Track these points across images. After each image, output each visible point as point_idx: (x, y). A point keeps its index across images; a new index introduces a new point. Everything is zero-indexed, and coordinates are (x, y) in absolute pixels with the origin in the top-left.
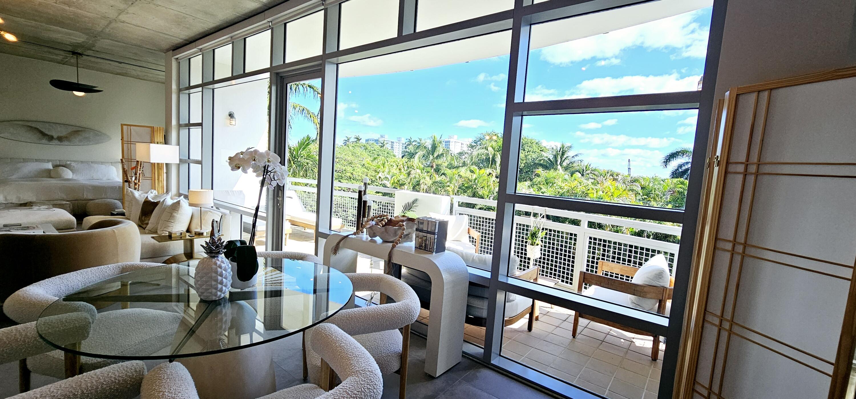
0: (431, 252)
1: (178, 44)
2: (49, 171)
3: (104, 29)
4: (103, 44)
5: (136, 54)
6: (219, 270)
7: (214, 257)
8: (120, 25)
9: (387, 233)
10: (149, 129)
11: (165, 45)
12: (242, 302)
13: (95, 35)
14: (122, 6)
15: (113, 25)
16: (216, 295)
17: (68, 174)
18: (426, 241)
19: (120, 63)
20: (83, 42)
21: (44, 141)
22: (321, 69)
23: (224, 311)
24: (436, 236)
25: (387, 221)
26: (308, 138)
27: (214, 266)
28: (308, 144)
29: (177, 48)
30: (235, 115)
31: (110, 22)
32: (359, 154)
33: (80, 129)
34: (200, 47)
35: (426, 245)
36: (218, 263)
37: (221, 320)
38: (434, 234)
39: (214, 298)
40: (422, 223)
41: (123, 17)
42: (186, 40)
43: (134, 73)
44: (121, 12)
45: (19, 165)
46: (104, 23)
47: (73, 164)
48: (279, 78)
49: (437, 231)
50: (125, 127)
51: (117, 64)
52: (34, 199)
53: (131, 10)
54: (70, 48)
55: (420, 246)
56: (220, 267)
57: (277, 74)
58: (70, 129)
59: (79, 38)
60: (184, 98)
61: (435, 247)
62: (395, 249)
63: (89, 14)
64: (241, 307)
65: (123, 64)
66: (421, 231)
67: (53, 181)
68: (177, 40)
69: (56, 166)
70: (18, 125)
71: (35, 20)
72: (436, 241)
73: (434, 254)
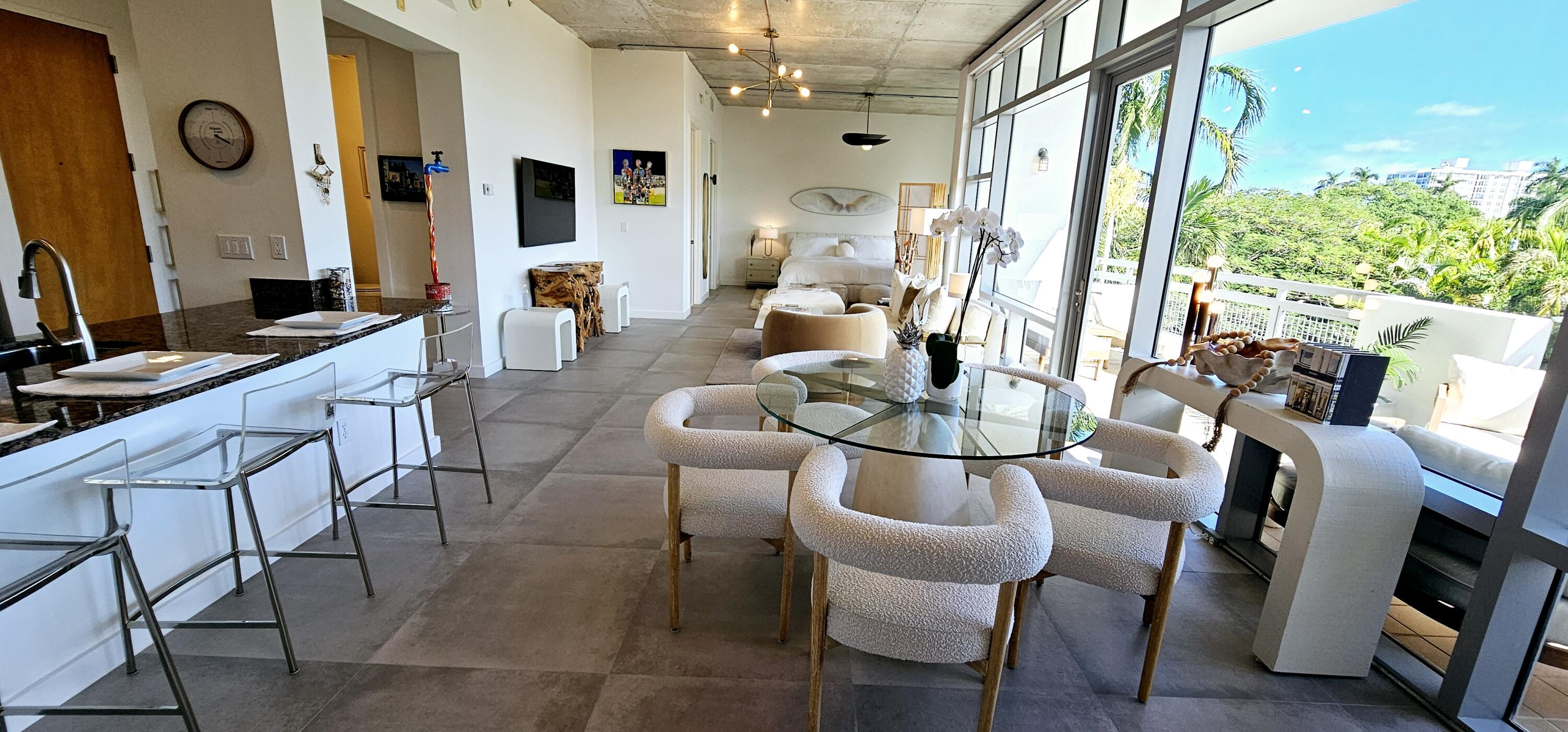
0: (1318, 418)
1: (975, 52)
2: (835, 248)
3: (892, 56)
4: (894, 75)
5: (928, 80)
6: (908, 365)
7: (906, 349)
8: (908, 44)
9: (1230, 367)
10: (930, 187)
11: (960, 58)
12: (936, 416)
13: (883, 66)
14: (907, 19)
15: (902, 47)
16: (902, 397)
17: (850, 251)
18: (1311, 392)
19: (912, 96)
20: (874, 78)
21: (834, 212)
22: (1173, 47)
23: (909, 420)
24: (1338, 387)
25: (1243, 345)
26: (1205, 183)
27: (903, 359)
28: (1202, 196)
29: (974, 58)
30: (1048, 155)
31: (898, 45)
32: (1344, 212)
33: (867, 194)
34: (1001, 50)
35: (1309, 402)
36: (909, 356)
38: (1332, 380)
39: (900, 400)
40: (1310, 355)
41: (910, 34)
42: (983, 44)
43: (929, 107)
44: (908, 26)
45: (811, 240)
46: (892, 46)
47: (856, 239)
48: (1105, 77)
49: (1341, 374)
50: (904, 187)
51: (909, 99)
53: (918, 20)
54: (863, 90)
55: (1298, 403)
56: (910, 362)
57: (1103, 71)
58: (859, 194)
59: (867, 74)
60: (977, 134)
61: (1332, 410)
62: (1235, 401)
63: (876, 41)
64: (933, 421)
65: (915, 98)
66: (1305, 371)
67: (835, 260)
68: (974, 47)
69: (841, 242)
70: (816, 193)
71: (831, 63)
72: (1336, 396)
73: (1326, 424)
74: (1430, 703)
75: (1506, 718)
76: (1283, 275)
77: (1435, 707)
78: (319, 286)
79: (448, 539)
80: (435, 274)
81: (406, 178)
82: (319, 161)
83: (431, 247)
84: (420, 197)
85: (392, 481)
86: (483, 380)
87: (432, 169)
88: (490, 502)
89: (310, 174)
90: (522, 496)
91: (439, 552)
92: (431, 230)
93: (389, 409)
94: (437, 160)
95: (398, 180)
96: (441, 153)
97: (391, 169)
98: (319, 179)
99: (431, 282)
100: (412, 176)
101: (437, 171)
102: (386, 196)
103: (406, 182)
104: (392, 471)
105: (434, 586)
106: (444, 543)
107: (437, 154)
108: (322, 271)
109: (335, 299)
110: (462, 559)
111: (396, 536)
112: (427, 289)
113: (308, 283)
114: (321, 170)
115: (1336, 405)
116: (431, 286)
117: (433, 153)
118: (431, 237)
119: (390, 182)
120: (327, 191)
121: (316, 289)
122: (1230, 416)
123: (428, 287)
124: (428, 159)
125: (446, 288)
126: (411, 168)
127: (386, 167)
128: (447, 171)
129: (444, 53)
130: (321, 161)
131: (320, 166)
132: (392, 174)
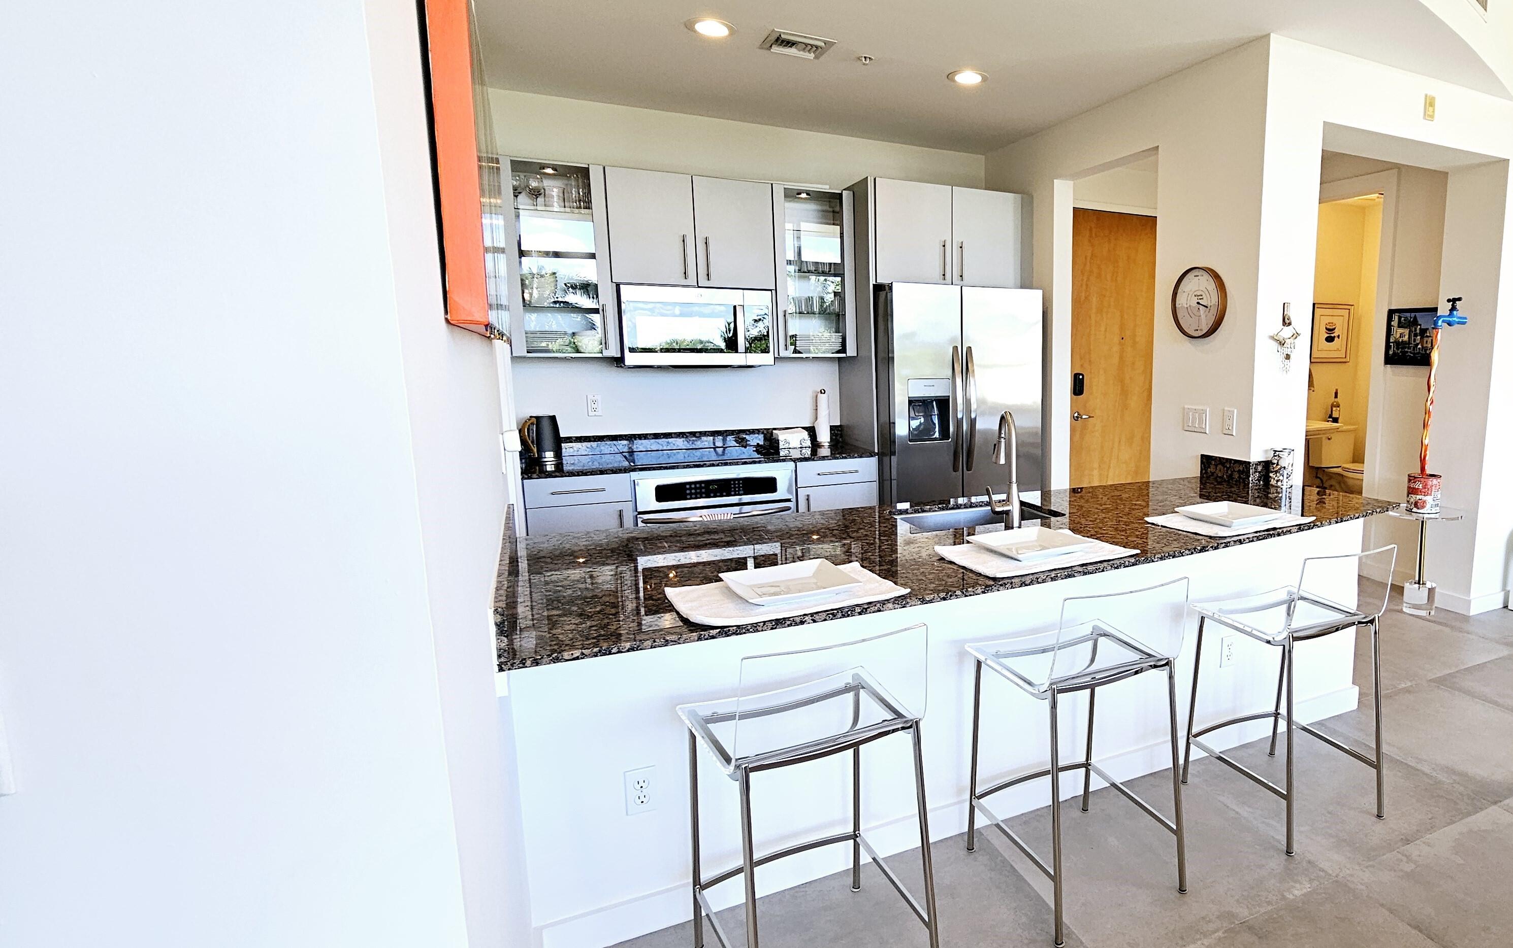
78: (1260, 468)
80: (1423, 462)
81: (1416, 335)
82: (1286, 322)
83: (1425, 426)
84: (1424, 360)
86: (1466, 618)
87: (1443, 321)
89: (1272, 338)
92: (1429, 402)
94: (1454, 308)
95: (1406, 338)
96: (1459, 299)
97: (1400, 325)
98: (1282, 344)
99: (1417, 471)
100: (1423, 332)
101: (1450, 324)
102: (1390, 360)
103: (1415, 341)
107: (1454, 301)
108: (1266, 451)
109: (1273, 486)
112: (1410, 481)
113: (1247, 464)
114: (1287, 332)
116: (1415, 478)
117: (1449, 301)
118: (1428, 412)
119: (1397, 343)
120: (1288, 357)
121: (1256, 472)
123: (1411, 479)
124: (1444, 309)
125: (1435, 481)
126: (1424, 321)
127: (1395, 323)
128: (1464, 323)
129: (1490, 163)
130: (1287, 321)
131: (1286, 328)
132: (1401, 331)
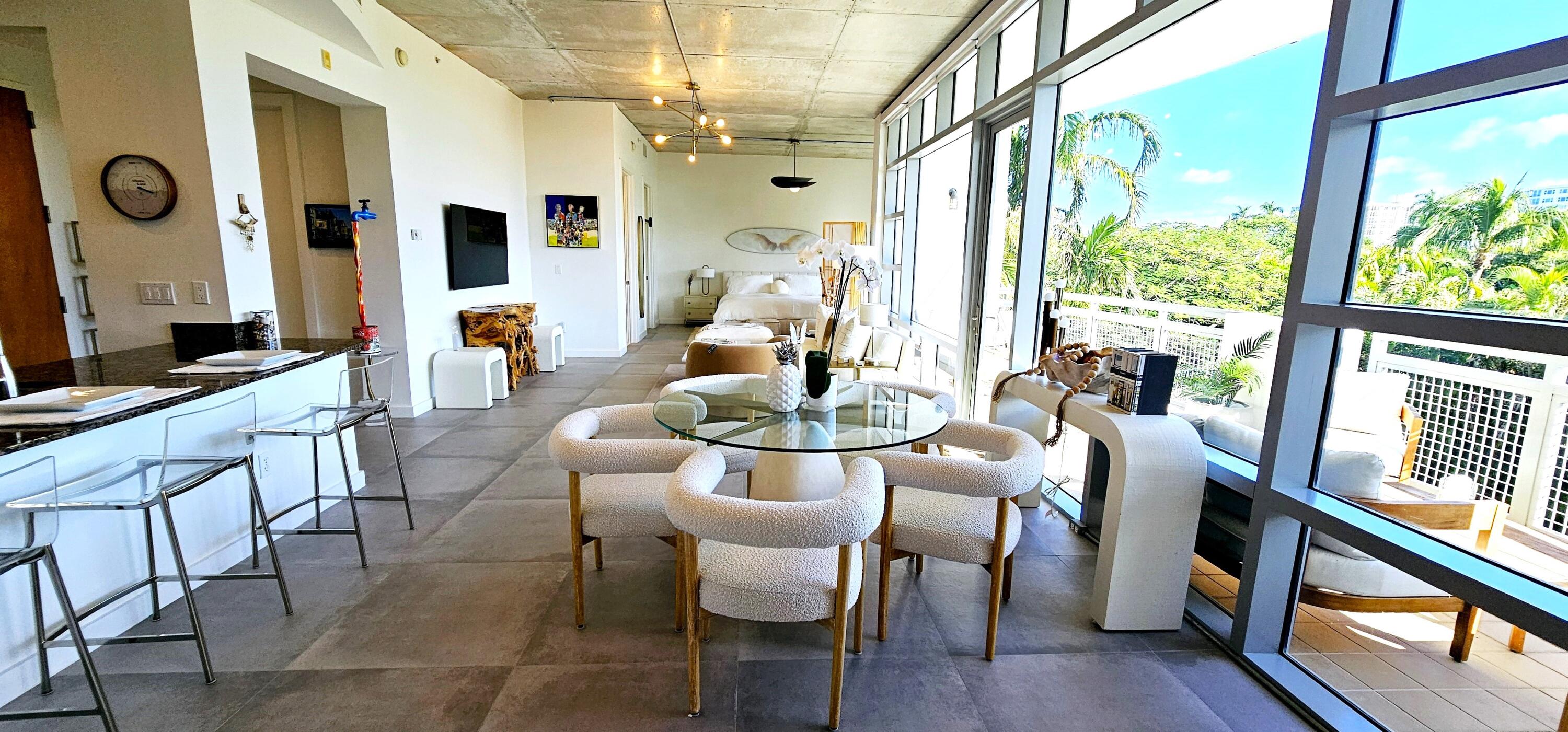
0: (1128, 411)
1: (885, 103)
2: (769, 285)
3: (809, 105)
4: (814, 123)
5: (847, 127)
6: (784, 378)
7: (783, 364)
8: (821, 96)
9: (1068, 372)
10: (851, 226)
11: (873, 107)
12: (816, 423)
13: (804, 115)
14: (817, 74)
15: (816, 99)
16: (782, 407)
17: (783, 288)
18: (1122, 389)
19: (835, 142)
20: (796, 125)
21: (769, 251)
22: (1030, 102)
23: (789, 427)
24: (1139, 383)
25: (1082, 355)
26: (1113, 217)
27: (780, 374)
28: (1112, 229)
29: (885, 107)
30: (956, 194)
31: (813, 96)
33: (799, 233)
34: (905, 101)
35: (1121, 397)
36: (785, 371)
37: (786, 434)
38: (1133, 377)
39: (780, 409)
40: (1120, 358)
41: (821, 87)
42: (890, 95)
43: (852, 152)
44: (818, 80)
45: (747, 278)
46: (807, 98)
47: (790, 276)
48: (985, 126)
49: (1140, 372)
50: (827, 226)
51: (832, 144)
52: (752, 317)
53: (827, 75)
54: (788, 136)
55: (1114, 399)
56: (786, 376)
57: (983, 121)
58: (791, 234)
59: (791, 122)
60: (892, 177)
61: (1136, 403)
62: (1069, 399)
63: (793, 93)
64: (811, 428)
65: (838, 143)
66: (1118, 372)
67: (768, 296)
68: (883, 98)
69: (776, 279)
70: (749, 233)
71: (753, 113)
72: (1138, 391)
73: (1133, 414)
74: (1224, 644)
75: (1281, 652)
76: (1195, 301)
77: (1228, 647)
78: (242, 328)
79: (368, 562)
80: (362, 317)
81: (334, 225)
82: (243, 210)
83: (359, 291)
84: (349, 244)
85: (314, 514)
86: (413, 419)
87: (359, 216)
88: (412, 528)
89: (234, 223)
90: (445, 521)
91: (360, 573)
92: (358, 275)
93: (311, 439)
94: (365, 207)
95: (325, 227)
96: (368, 201)
97: (318, 217)
98: (243, 227)
99: (359, 325)
100: (339, 223)
101: (364, 218)
102: (313, 243)
103: (333, 229)
104: (314, 503)
105: (353, 603)
106: (364, 565)
107: (364, 202)
108: (245, 314)
109: (259, 341)
110: (381, 578)
111: (317, 562)
112: (354, 331)
113: (231, 327)
114: (245, 219)
115: (1140, 398)
116: (358, 328)
117: (360, 201)
118: (359, 282)
119: (317, 229)
120: (251, 238)
121: (239, 332)
122: (1067, 414)
123: (355, 330)
124: (355, 207)
125: (373, 330)
126: (338, 217)
127: (313, 215)
128: (375, 218)
129: (370, 107)
130: (245, 210)
131: (244, 215)
132: (319, 222)
